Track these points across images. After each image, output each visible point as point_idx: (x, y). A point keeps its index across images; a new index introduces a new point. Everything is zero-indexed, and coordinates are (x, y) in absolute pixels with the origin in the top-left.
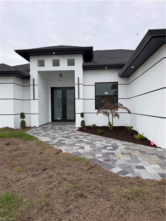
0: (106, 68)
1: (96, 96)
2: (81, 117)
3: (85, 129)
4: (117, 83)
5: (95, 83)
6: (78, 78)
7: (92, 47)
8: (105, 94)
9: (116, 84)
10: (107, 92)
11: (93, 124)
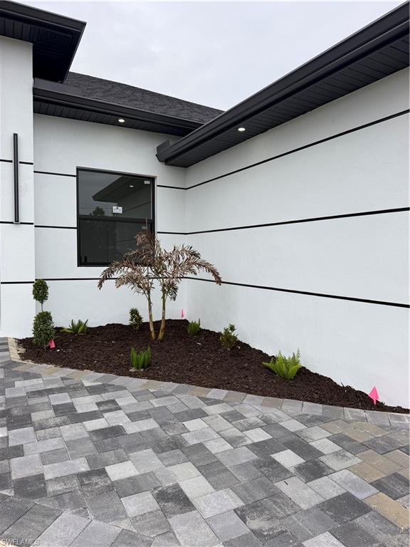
0: (121, 121)
1: (80, 218)
2: (35, 297)
3: (53, 346)
4: (152, 179)
5: (79, 169)
6: (15, 135)
7: (84, 24)
8: (115, 211)
9: (147, 182)
10: (121, 208)
11: (76, 323)
